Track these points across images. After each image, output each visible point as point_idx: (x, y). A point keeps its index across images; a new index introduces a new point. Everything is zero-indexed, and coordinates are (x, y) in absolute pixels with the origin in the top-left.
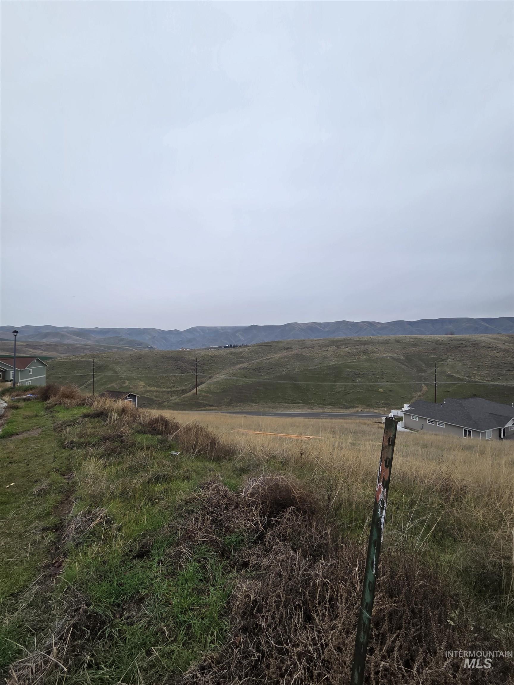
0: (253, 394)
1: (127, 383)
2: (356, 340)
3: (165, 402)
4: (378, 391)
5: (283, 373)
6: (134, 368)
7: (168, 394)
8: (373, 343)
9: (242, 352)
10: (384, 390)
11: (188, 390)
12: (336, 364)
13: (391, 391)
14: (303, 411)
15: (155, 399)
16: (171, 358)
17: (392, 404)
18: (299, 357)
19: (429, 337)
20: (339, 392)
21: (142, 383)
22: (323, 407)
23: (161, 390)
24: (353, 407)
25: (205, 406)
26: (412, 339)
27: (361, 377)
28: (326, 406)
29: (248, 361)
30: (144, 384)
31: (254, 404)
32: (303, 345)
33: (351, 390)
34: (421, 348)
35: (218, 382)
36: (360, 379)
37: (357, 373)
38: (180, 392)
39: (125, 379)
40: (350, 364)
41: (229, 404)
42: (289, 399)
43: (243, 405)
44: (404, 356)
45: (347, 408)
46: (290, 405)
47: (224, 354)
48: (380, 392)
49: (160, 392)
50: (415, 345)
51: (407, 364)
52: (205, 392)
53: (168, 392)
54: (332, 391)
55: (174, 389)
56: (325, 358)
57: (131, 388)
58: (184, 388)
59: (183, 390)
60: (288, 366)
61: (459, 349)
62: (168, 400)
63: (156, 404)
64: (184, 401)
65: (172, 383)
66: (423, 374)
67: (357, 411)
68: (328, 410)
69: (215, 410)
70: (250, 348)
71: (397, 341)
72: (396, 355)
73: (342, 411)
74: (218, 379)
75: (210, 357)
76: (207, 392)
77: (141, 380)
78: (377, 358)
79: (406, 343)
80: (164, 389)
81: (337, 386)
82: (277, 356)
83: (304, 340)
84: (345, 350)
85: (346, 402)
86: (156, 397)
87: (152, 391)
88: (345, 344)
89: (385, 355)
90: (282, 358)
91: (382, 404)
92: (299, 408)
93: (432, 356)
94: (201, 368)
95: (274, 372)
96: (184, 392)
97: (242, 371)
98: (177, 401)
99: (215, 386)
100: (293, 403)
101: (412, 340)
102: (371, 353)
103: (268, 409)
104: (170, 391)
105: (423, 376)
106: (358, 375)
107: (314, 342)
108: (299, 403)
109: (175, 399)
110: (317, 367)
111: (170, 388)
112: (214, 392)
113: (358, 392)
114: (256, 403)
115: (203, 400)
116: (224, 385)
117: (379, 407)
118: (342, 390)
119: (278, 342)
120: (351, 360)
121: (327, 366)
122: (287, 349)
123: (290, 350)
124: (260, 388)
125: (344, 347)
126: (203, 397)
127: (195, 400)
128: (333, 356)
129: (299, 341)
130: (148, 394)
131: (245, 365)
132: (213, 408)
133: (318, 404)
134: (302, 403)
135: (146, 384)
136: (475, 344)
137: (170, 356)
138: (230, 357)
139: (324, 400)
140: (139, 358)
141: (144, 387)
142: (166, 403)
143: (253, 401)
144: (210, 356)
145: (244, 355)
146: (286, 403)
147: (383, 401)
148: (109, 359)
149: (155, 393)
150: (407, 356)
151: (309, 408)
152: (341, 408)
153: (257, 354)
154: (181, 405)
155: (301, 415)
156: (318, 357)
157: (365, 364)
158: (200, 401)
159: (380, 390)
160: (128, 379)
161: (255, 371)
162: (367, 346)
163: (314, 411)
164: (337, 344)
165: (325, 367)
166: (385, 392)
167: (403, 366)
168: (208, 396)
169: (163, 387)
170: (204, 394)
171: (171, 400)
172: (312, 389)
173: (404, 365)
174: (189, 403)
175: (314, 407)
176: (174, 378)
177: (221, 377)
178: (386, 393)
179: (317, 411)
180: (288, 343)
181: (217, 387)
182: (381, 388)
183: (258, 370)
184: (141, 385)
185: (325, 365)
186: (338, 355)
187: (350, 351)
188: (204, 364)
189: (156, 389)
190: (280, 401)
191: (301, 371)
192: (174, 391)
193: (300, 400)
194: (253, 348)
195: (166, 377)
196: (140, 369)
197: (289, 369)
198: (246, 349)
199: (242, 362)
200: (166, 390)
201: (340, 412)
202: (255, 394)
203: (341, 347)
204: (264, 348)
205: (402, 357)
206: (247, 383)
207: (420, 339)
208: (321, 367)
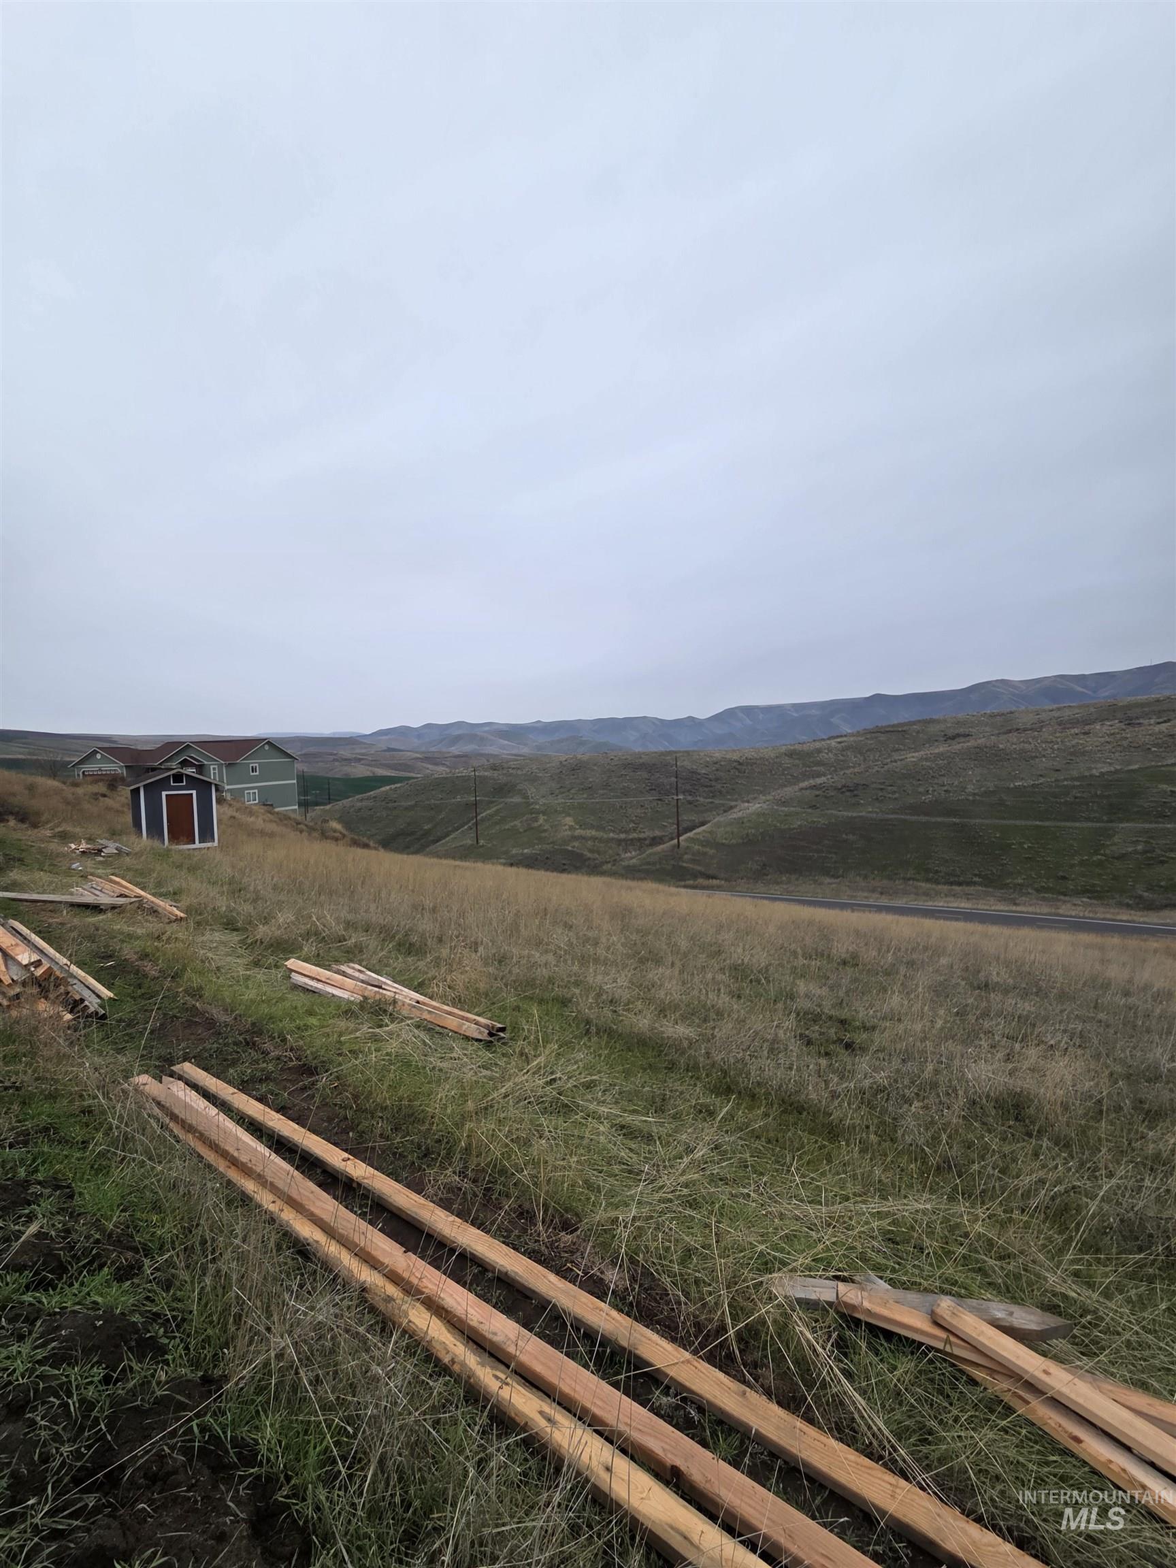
0: (830, 853)
1: (542, 818)
3: (607, 862)
5: (928, 798)
6: (562, 790)
7: (619, 845)
9: (819, 751)
11: (664, 839)
12: (1116, 772)
14: (979, 907)
15: (589, 855)
18: (981, 756)
20: (1122, 857)
21: (569, 821)
22: (1059, 900)
23: (605, 836)
25: (695, 876)
28: (1067, 898)
30: (573, 823)
31: (828, 880)
32: (1006, 724)
35: (740, 822)
38: (647, 842)
39: (539, 812)
41: (759, 875)
42: (937, 872)
43: (797, 879)
45: (1150, 907)
47: (773, 756)
49: (601, 840)
53: (619, 842)
54: (1096, 853)
55: (635, 835)
56: (1075, 754)
57: (545, 831)
58: (657, 833)
59: (654, 839)
60: (945, 779)
62: (615, 860)
63: (588, 867)
64: (648, 863)
65: (633, 821)
69: (719, 888)
70: (845, 739)
73: (1124, 916)
74: (740, 814)
75: (735, 764)
76: (706, 843)
77: (569, 815)
80: (612, 835)
81: (1116, 839)
82: (912, 757)
83: (1011, 713)
84: (1157, 728)
85: (1148, 890)
86: (591, 851)
87: (584, 838)
88: (1159, 713)
90: (926, 759)
92: (968, 896)
94: (706, 789)
95: (897, 795)
96: (655, 841)
97: (808, 792)
98: (634, 861)
99: (728, 829)
100: (951, 884)
103: (865, 894)
104: (624, 840)
107: (1043, 716)
108: (975, 883)
109: (632, 858)
110: (1042, 780)
111: (626, 832)
112: (723, 844)
114: (834, 876)
115: (693, 861)
116: (750, 828)
118: (1136, 852)
121: (1082, 778)
122: (953, 738)
123: (962, 739)
124: (851, 837)
125: (1152, 721)
126: (693, 854)
127: (671, 862)
128: (1109, 747)
129: (992, 716)
130: (576, 844)
131: (819, 781)
132: (715, 882)
133: (1038, 891)
134: (980, 884)
135: (577, 822)
138: (787, 761)
139: (1064, 878)
140: (577, 768)
141: (571, 828)
142: (609, 866)
143: (826, 872)
144: (735, 761)
145: (824, 756)
146: (928, 880)
148: (519, 772)
149: (590, 844)
151: (1003, 899)
152: (1128, 906)
153: (861, 754)
154: (639, 871)
155: (968, 917)
156: (1049, 751)
158: (684, 865)
160: (544, 813)
161: (843, 793)
163: (1019, 909)
164: (1129, 715)
165: (1073, 779)
168: (705, 854)
169: (611, 831)
170: (696, 847)
171: (622, 860)
172: (1021, 844)
174: (658, 867)
176: (639, 811)
177: (751, 808)
179: (1031, 909)
180: (958, 723)
181: (732, 833)
183: (852, 791)
184: (565, 825)
185: (1075, 774)
186: (1126, 743)
188: (717, 780)
189: (594, 833)
190: (908, 876)
191: (987, 793)
192: (632, 840)
193: (976, 875)
194: (852, 739)
195: (621, 807)
196: (572, 791)
197: (945, 788)
198: (833, 743)
199: (819, 775)
200: (616, 836)
201: (1119, 917)
202: (835, 853)
203: (1141, 721)
204: (883, 738)
206: (814, 822)
208: (1057, 781)
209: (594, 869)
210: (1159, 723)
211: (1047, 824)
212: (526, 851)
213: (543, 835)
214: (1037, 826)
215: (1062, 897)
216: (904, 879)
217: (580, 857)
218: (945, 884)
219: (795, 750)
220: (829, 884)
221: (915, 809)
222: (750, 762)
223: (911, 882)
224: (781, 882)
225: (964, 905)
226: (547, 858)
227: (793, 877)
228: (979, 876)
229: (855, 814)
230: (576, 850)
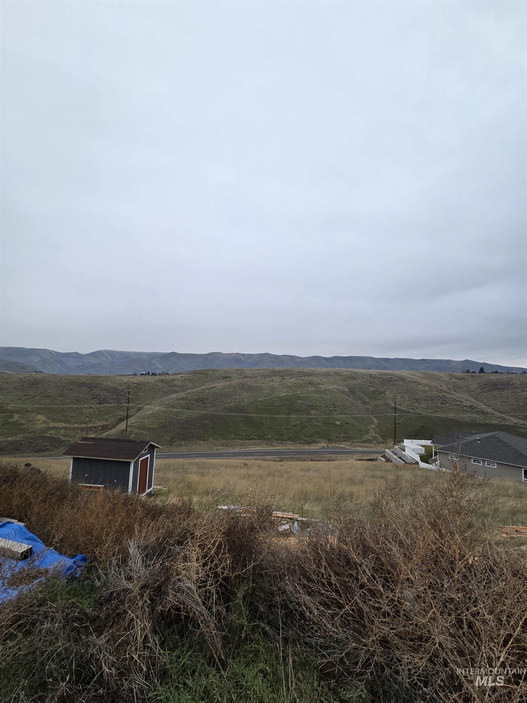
0: (200, 430)
1: (16, 417)
2: (297, 371)
5: (232, 405)
6: (27, 397)
7: (83, 431)
8: (315, 374)
9: (174, 380)
10: (341, 423)
11: (110, 426)
12: (287, 396)
13: (347, 423)
15: (64, 438)
16: (83, 384)
17: (352, 438)
18: (244, 387)
19: (362, 371)
20: (295, 426)
21: (41, 417)
22: (284, 443)
23: (73, 426)
24: (315, 442)
26: (349, 372)
27: (315, 410)
28: (285, 442)
29: (183, 390)
30: (45, 419)
31: (202, 442)
32: (242, 374)
33: (307, 423)
34: (359, 381)
35: (153, 415)
36: (314, 412)
37: (310, 405)
38: (99, 428)
39: (12, 412)
40: (301, 395)
41: (171, 443)
42: (242, 435)
43: (189, 443)
44: (347, 388)
45: (308, 443)
46: (245, 441)
47: (153, 381)
48: (337, 425)
49: (70, 429)
50: (353, 378)
51: (351, 396)
52: (138, 428)
54: (288, 425)
55: (91, 425)
56: (273, 388)
57: (23, 424)
58: (105, 423)
59: (103, 426)
60: (236, 397)
61: (391, 382)
65: (88, 417)
66: (368, 406)
67: (324, 447)
68: (291, 447)
70: (183, 375)
71: (337, 374)
72: (340, 387)
74: (150, 412)
75: (135, 385)
76: (140, 428)
77: (39, 413)
78: (324, 390)
79: (344, 375)
80: (76, 425)
81: (292, 419)
82: (218, 385)
83: (242, 370)
84: (292, 380)
85: (306, 437)
86: (65, 436)
87: (57, 428)
88: (289, 375)
89: (331, 387)
90: (226, 388)
91: (343, 437)
93: (371, 389)
95: (221, 403)
97: (182, 401)
99: (150, 420)
100: (248, 440)
101: (349, 373)
102: (317, 384)
103: (221, 448)
105: (368, 408)
106: (311, 407)
107: (254, 372)
108: (254, 439)
110: (267, 398)
111: (85, 423)
112: (150, 428)
113: (315, 425)
114: (204, 440)
116: (161, 419)
117: (341, 442)
118: (298, 424)
119: (214, 370)
120: (300, 391)
121: (278, 397)
123: (229, 379)
124: (208, 422)
125: (288, 378)
126: (135, 435)
128: (281, 386)
129: (236, 370)
130: (52, 432)
131: (182, 395)
134: (257, 439)
135: (49, 418)
136: (402, 379)
138: (160, 385)
139: (282, 434)
140: (35, 383)
141: (44, 422)
143: (200, 438)
144: (135, 383)
145: (176, 383)
146: (239, 439)
147: (343, 435)
149: (62, 431)
150: (350, 388)
152: (302, 443)
153: (192, 382)
156: (265, 387)
157: (315, 396)
159: (336, 423)
160: (17, 412)
161: (198, 402)
162: (311, 377)
164: (283, 374)
165: (276, 398)
166: (341, 425)
167: (350, 399)
168: (142, 434)
169: (75, 423)
170: (136, 431)
172: (266, 422)
173: (350, 397)
175: (274, 444)
176: (89, 410)
178: (343, 426)
180: (225, 372)
181: (153, 422)
182: (337, 420)
183: (202, 400)
184: (39, 420)
185: (275, 396)
186: (285, 385)
187: (296, 382)
189: (64, 425)
190: (232, 438)
191: (252, 403)
192: (90, 427)
193: (255, 435)
194: (186, 375)
197: (237, 400)
198: (179, 377)
199: (176, 392)
200: (80, 426)
201: (305, 448)
202: (202, 430)
203: (285, 377)
204: (199, 376)
205: (346, 390)
206: (191, 416)
207: (355, 373)
208: (271, 398)
212: (10, 439)
213: (22, 427)
216: (231, 439)
217: (57, 440)
219: (162, 379)
220: (203, 444)
221: (230, 409)
222: (143, 384)
223: (234, 440)
224: (182, 446)
225: (260, 448)
226: (31, 443)
227: (187, 442)
229: (207, 412)
230: (53, 436)
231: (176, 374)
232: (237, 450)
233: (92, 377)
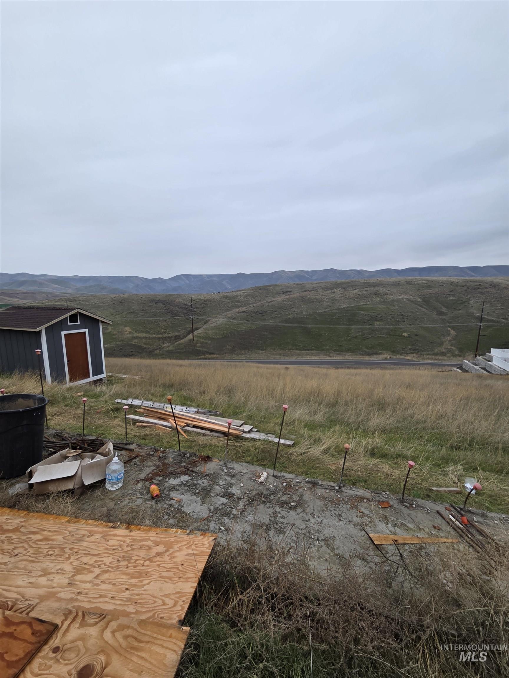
0: (259, 340)
1: (110, 328)
2: (362, 282)
3: (156, 349)
4: (402, 336)
5: (291, 317)
6: (118, 313)
7: (159, 340)
8: (382, 284)
9: (237, 296)
10: (409, 334)
11: (182, 337)
12: (348, 307)
13: (416, 335)
15: (145, 346)
16: (159, 301)
17: (421, 350)
18: (303, 300)
19: (440, 279)
20: (356, 337)
21: (127, 329)
22: (342, 354)
23: (151, 336)
24: (377, 354)
25: (204, 353)
26: (424, 280)
27: (379, 321)
28: (343, 353)
29: (245, 305)
30: (130, 330)
31: (261, 352)
32: (302, 288)
33: (369, 334)
34: (437, 290)
35: (217, 327)
36: (378, 323)
37: (373, 317)
38: (173, 338)
40: (366, 306)
41: (232, 351)
42: (299, 346)
43: (248, 352)
44: (420, 298)
45: (369, 354)
46: (303, 352)
48: (404, 336)
49: (149, 338)
50: (429, 287)
51: (425, 306)
52: (203, 338)
53: (159, 339)
54: (348, 336)
55: (166, 335)
56: (334, 300)
57: (115, 335)
58: (177, 334)
59: (176, 336)
60: (295, 309)
61: (479, 290)
62: (160, 348)
63: (146, 352)
64: (179, 349)
65: (163, 328)
66: (445, 317)
67: (386, 358)
68: (349, 357)
69: (217, 358)
70: (245, 291)
71: (409, 283)
72: (412, 297)
74: (215, 324)
75: (203, 301)
76: (205, 338)
77: (126, 326)
78: (392, 300)
79: (418, 284)
80: (154, 335)
81: (352, 331)
82: (278, 299)
83: (303, 284)
84: (354, 292)
85: (366, 348)
86: (145, 344)
87: (140, 338)
88: (352, 286)
89: (400, 297)
90: (285, 301)
91: (410, 349)
93: (451, 298)
95: (279, 316)
96: (177, 338)
97: (242, 314)
98: (171, 348)
99: (214, 331)
100: (305, 350)
101: (424, 282)
102: (384, 295)
103: (278, 357)
104: (161, 338)
105: (444, 319)
106: (375, 319)
107: (315, 285)
108: (312, 350)
109: (169, 346)
110: (326, 310)
111: (161, 334)
112: (214, 338)
113: (378, 336)
114: (263, 350)
115: (201, 347)
116: (224, 330)
117: (407, 354)
118: (359, 335)
119: (275, 286)
120: (363, 302)
121: (338, 309)
122: (286, 292)
123: (289, 293)
124: (266, 333)
125: (351, 289)
126: (201, 343)
127: (191, 348)
128: (343, 298)
129: (297, 285)
130: (136, 341)
131: (244, 309)
132: (214, 356)
134: (315, 350)
135: (133, 330)
136: (494, 285)
137: (158, 299)
138: (225, 301)
139: (341, 346)
140: (122, 302)
141: (130, 333)
142: (158, 351)
143: (259, 348)
144: (203, 300)
145: (239, 298)
146: (297, 349)
147: (410, 347)
148: (87, 303)
149: (144, 340)
150: (424, 298)
151: (326, 355)
152: (362, 355)
153: (254, 298)
154: (175, 352)
156: (325, 299)
157: (381, 307)
158: (198, 348)
159: (403, 334)
161: (257, 314)
162: (377, 288)
164: (343, 286)
165: (336, 310)
166: (409, 337)
167: (423, 309)
168: (206, 343)
169: (153, 333)
170: (202, 340)
171: (163, 347)
172: (325, 334)
173: (423, 307)
174: (185, 350)
175: (331, 354)
176: (165, 323)
177: (218, 321)
178: (412, 338)
179: (338, 358)
180: (286, 287)
181: (216, 333)
182: (405, 332)
183: (261, 314)
184: (126, 331)
185: (336, 307)
186: (347, 297)
187: (359, 293)
188: (197, 308)
189: (144, 335)
190: (290, 348)
191: (310, 315)
192: (165, 337)
193: (313, 346)
194: (248, 291)
195: (155, 321)
196: (124, 314)
197: (296, 313)
198: (241, 293)
199: (239, 307)
200: (157, 336)
201: (365, 359)
202: (261, 340)
203: (348, 289)
204: (260, 291)
205: (419, 299)
206: (250, 327)
207: (432, 281)
208: (331, 310)
209: (151, 354)
210: (354, 290)
211: (331, 326)
213: (114, 337)
214: (329, 327)
215: (342, 353)
216: (288, 349)
217: (140, 347)
218: (303, 350)
219: (226, 295)
220: (262, 353)
221: (287, 321)
222: (209, 300)
223: (291, 350)
224: (242, 354)
225: (316, 358)
226: (121, 349)
227: (247, 351)
228: (314, 346)
229: (266, 324)
230: (136, 344)
231: (239, 291)
232: (293, 359)
233: (166, 296)
